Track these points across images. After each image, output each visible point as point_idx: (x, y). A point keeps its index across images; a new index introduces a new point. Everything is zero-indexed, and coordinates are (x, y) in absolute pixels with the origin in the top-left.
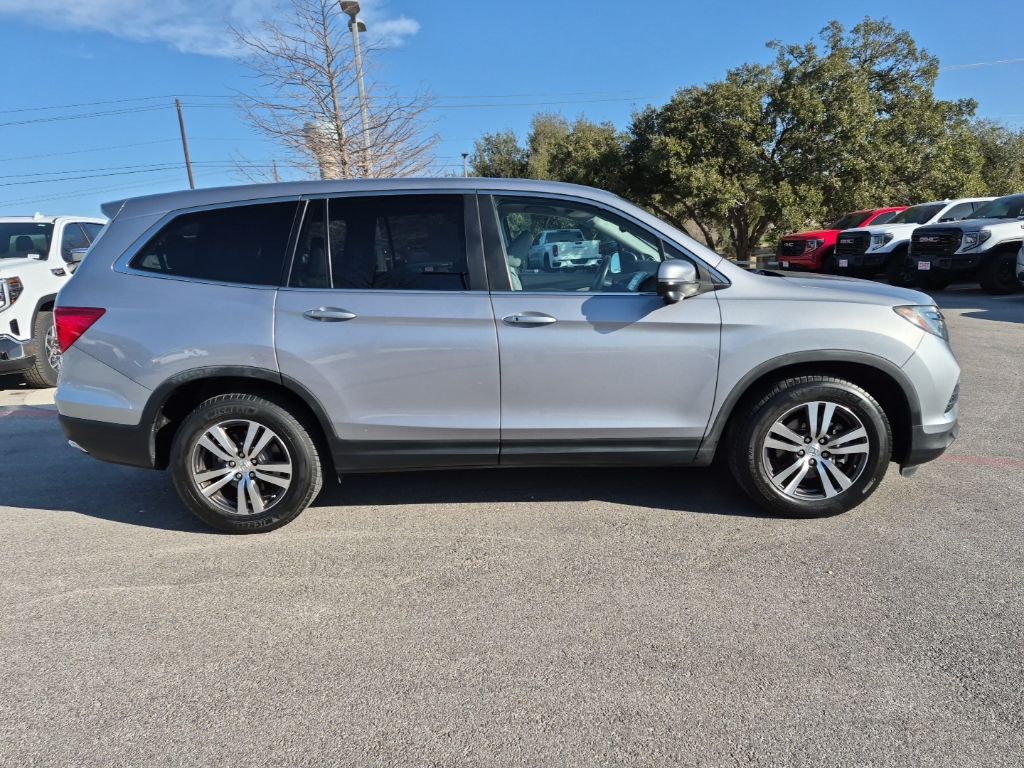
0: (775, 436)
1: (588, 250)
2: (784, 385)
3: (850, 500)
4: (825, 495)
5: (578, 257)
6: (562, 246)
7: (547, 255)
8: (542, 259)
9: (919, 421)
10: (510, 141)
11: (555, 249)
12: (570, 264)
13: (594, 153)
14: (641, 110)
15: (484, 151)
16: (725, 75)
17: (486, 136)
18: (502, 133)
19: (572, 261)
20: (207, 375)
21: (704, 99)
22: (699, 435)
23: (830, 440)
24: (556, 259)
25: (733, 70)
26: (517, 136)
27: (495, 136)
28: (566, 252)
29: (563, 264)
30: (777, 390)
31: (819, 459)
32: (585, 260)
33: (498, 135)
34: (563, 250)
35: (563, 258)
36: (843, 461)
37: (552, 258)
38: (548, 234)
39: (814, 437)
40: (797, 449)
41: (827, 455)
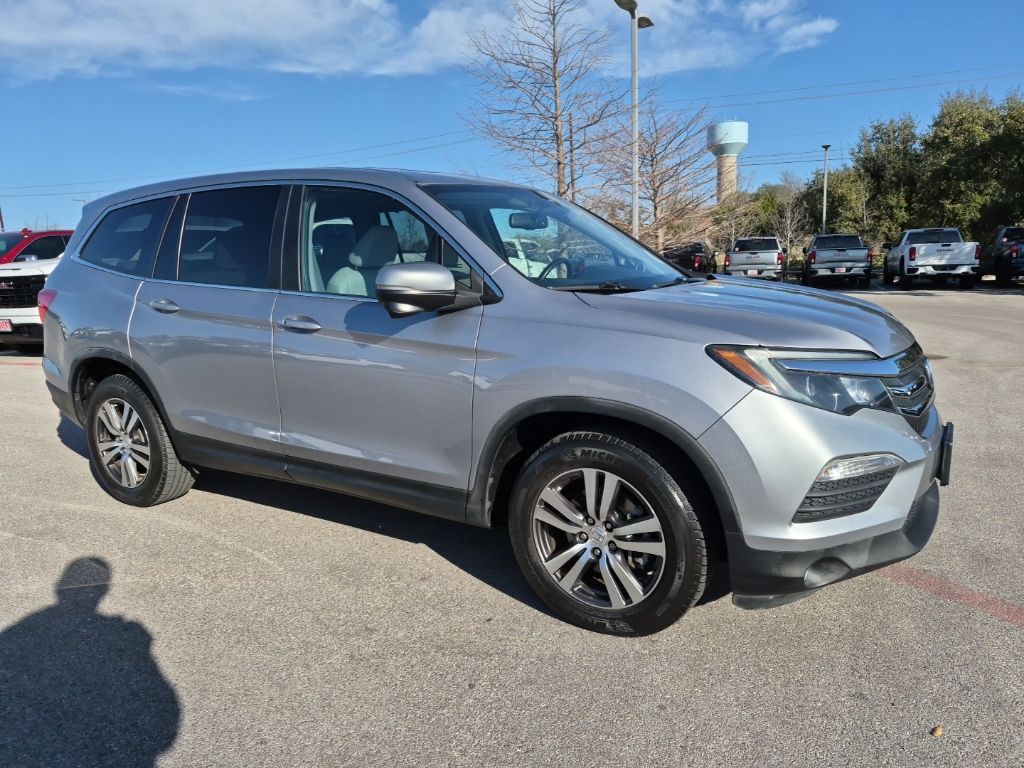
1: (960, 253)
4: (611, 606)
5: (943, 262)
6: (921, 248)
7: (902, 258)
8: (897, 263)
10: (908, 127)
11: (913, 252)
12: (930, 270)
13: (983, 136)
15: (869, 141)
17: (876, 124)
18: (897, 119)
19: (934, 267)
22: (464, 486)
24: (913, 264)
26: (916, 122)
27: (888, 123)
28: (926, 255)
29: (921, 270)
30: (548, 444)
31: (606, 550)
32: (954, 267)
33: (892, 122)
34: (921, 252)
35: (920, 263)
37: (908, 264)
38: (910, 234)
39: (595, 519)
40: (575, 530)
41: (615, 550)
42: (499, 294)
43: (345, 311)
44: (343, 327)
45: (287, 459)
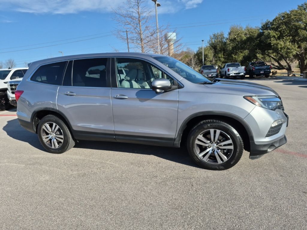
0: (199, 140)
1: (241, 70)
2: (202, 122)
3: (227, 166)
4: (218, 163)
5: (237, 72)
6: (231, 68)
7: (226, 72)
8: (224, 73)
9: (253, 139)
10: (222, 35)
11: (229, 69)
12: (233, 75)
13: (244, 38)
14: (264, 22)
15: (213, 39)
16: (297, 7)
17: (214, 34)
18: (219, 32)
19: (234, 74)
20: (42, 110)
21: (286, 16)
22: (174, 137)
23: (219, 143)
24: (229, 73)
25: (300, 5)
26: (224, 33)
27: (217, 33)
28: (232, 70)
29: (231, 75)
30: (199, 124)
31: (216, 150)
32: (239, 73)
33: (218, 33)
34: (231, 70)
35: (231, 73)
36: (225, 151)
37: (227, 73)
38: (227, 65)
39: (213, 142)
40: (207, 145)
41: (218, 149)
42: (182, 86)
43: (136, 93)
44: (136, 97)
45: (116, 135)
